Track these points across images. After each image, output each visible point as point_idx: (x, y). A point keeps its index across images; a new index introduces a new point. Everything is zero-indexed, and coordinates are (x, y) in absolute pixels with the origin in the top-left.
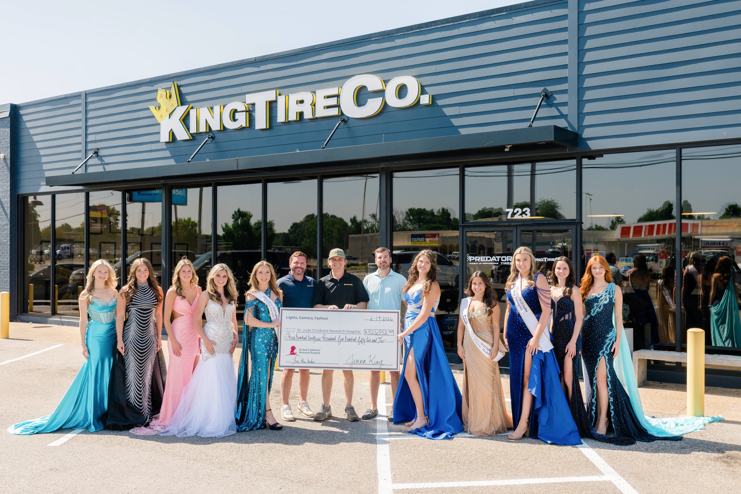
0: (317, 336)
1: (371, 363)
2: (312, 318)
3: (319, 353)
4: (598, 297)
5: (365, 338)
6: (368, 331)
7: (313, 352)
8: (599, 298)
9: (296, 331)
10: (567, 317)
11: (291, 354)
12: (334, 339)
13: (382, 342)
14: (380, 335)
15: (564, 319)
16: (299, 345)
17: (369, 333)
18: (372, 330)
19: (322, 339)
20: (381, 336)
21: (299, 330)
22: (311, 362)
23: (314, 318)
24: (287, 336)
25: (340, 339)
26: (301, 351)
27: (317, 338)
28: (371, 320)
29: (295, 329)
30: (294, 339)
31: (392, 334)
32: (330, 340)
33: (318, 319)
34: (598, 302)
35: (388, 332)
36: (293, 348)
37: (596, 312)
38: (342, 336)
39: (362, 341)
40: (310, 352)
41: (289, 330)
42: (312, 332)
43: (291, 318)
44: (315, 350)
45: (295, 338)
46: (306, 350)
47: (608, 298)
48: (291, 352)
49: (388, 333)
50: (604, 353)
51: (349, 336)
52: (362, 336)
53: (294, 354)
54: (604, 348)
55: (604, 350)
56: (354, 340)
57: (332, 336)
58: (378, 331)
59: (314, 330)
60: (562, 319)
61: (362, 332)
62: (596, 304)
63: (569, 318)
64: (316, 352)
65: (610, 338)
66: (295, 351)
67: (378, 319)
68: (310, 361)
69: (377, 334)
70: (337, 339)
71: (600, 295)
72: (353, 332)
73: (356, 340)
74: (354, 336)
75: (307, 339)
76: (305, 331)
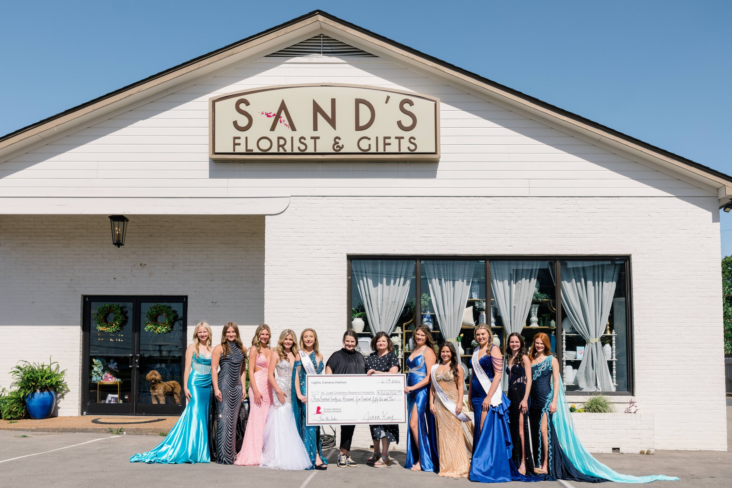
0: (339, 397)
1: (384, 418)
2: (333, 383)
3: (341, 412)
4: (539, 365)
5: (378, 398)
6: (380, 392)
7: (335, 411)
8: (539, 367)
9: (320, 393)
10: (518, 381)
11: (317, 413)
12: (352, 399)
13: (392, 400)
14: (390, 395)
16: (323, 406)
18: (384, 391)
19: (342, 400)
20: (391, 396)
21: (323, 393)
22: (334, 420)
23: (335, 382)
24: (313, 398)
25: (357, 399)
26: (326, 411)
27: (338, 399)
28: (382, 383)
29: (319, 392)
30: (318, 400)
31: (400, 393)
32: (349, 400)
33: (338, 383)
34: (538, 370)
35: (397, 392)
36: (319, 408)
37: (536, 377)
38: (359, 397)
39: (376, 400)
40: (333, 411)
41: (314, 393)
42: (333, 394)
43: (315, 383)
44: (337, 409)
45: (320, 400)
46: (330, 409)
47: (545, 367)
48: (317, 411)
50: (545, 409)
51: (365, 397)
52: (375, 396)
53: (319, 413)
54: (546, 406)
55: (546, 407)
56: (369, 399)
57: (351, 397)
58: (388, 392)
59: (335, 393)
60: (515, 382)
61: (376, 393)
62: (536, 371)
63: (520, 381)
64: (338, 411)
65: (550, 398)
66: (320, 411)
67: (388, 382)
68: (333, 418)
69: (388, 394)
70: (355, 400)
71: (540, 364)
72: (368, 393)
73: (371, 400)
74: (369, 397)
75: (330, 400)
76: (328, 394)
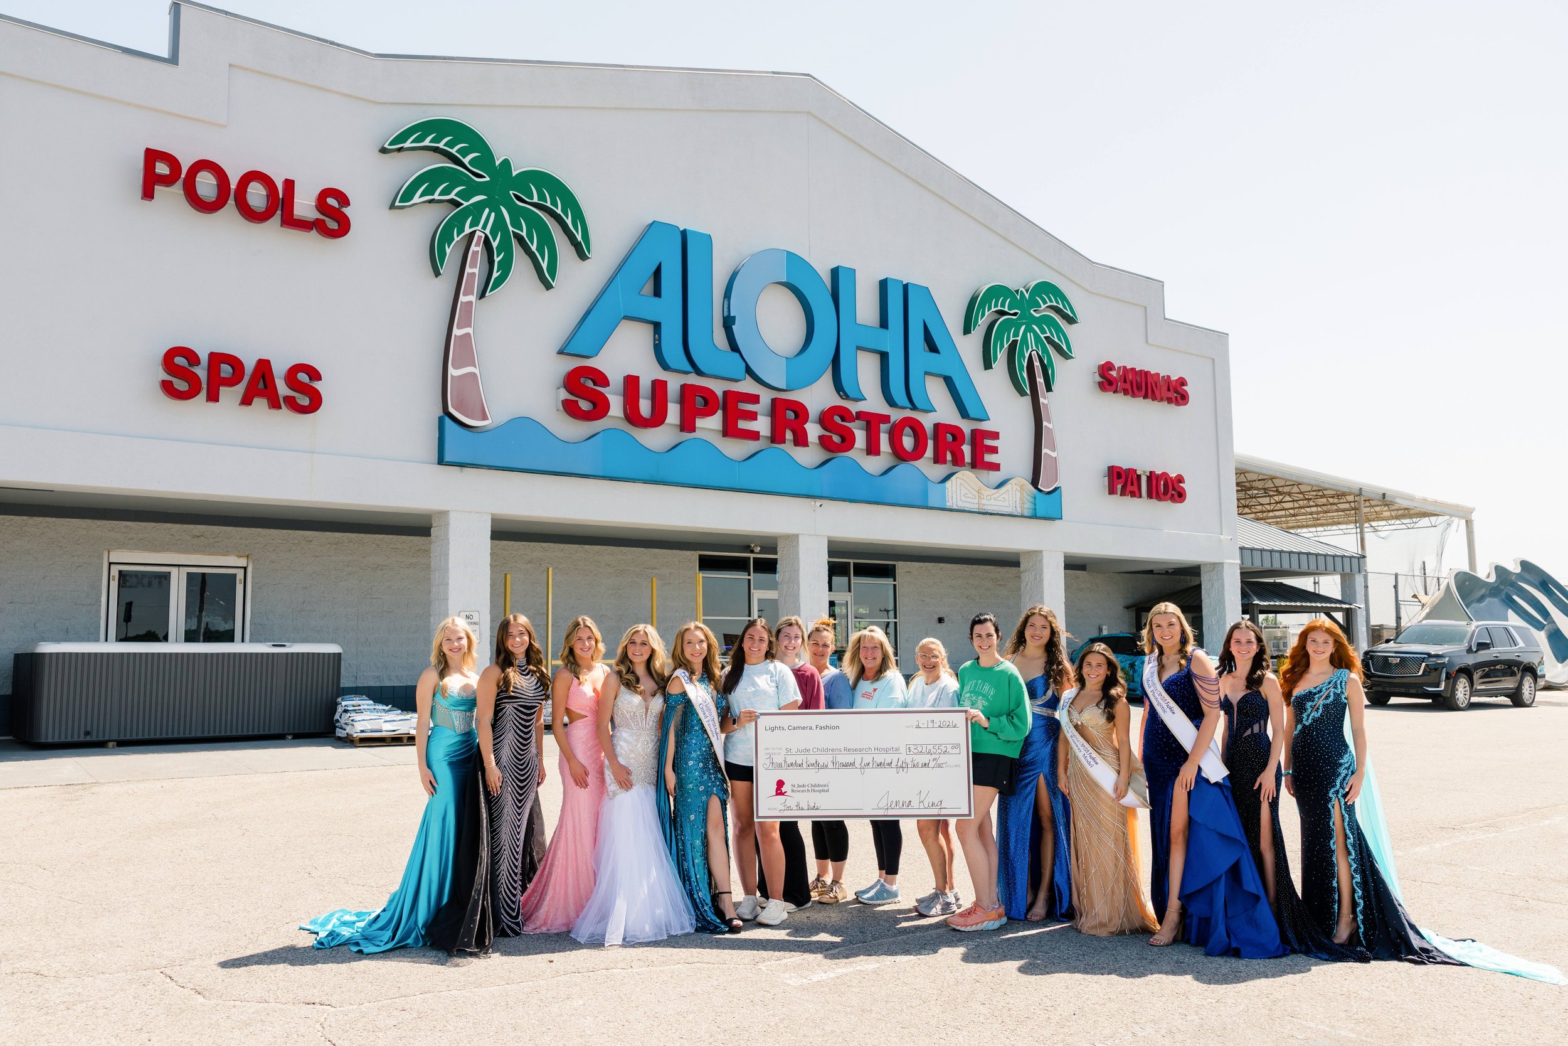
0: (822, 759)
1: (922, 806)
2: (811, 728)
3: (828, 791)
4: (1315, 691)
5: (909, 760)
6: (912, 748)
7: (816, 789)
8: (1315, 694)
9: (784, 752)
10: (1256, 728)
11: (777, 794)
12: (853, 764)
13: (940, 766)
14: (935, 754)
15: (1252, 732)
16: (791, 778)
17: (916, 751)
18: (921, 745)
19: (830, 765)
20: (937, 756)
21: (789, 750)
22: (814, 808)
23: (814, 727)
24: (768, 762)
25: (863, 764)
26: (795, 789)
27: (821, 764)
28: (918, 727)
29: (781, 749)
30: (780, 766)
31: (957, 751)
32: (846, 765)
33: (821, 728)
34: (1313, 701)
35: (949, 747)
36: (780, 784)
37: (1311, 717)
38: (868, 759)
39: (903, 767)
40: (810, 789)
41: (771, 751)
42: (811, 752)
43: (773, 729)
44: (819, 786)
45: (783, 765)
46: (804, 786)
47: (1332, 694)
48: (777, 791)
49: (949, 749)
50: (1337, 792)
51: (879, 758)
52: (902, 757)
53: (782, 794)
54: (1338, 784)
55: (1338, 787)
56: (888, 764)
57: (849, 759)
58: (929, 747)
59: (815, 750)
60: (1249, 732)
61: (903, 750)
62: (1310, 703)
64: (823, 789)
65: (1346, 765)
66: (783, 790)
67: (931, 725)
68: (812, 805)
69: (929, 753)
70: (857, 765)
72: (886, 751)
73: (893, 765)
74: (888, 758)
75: (805, 766)
76: (800, 752)
